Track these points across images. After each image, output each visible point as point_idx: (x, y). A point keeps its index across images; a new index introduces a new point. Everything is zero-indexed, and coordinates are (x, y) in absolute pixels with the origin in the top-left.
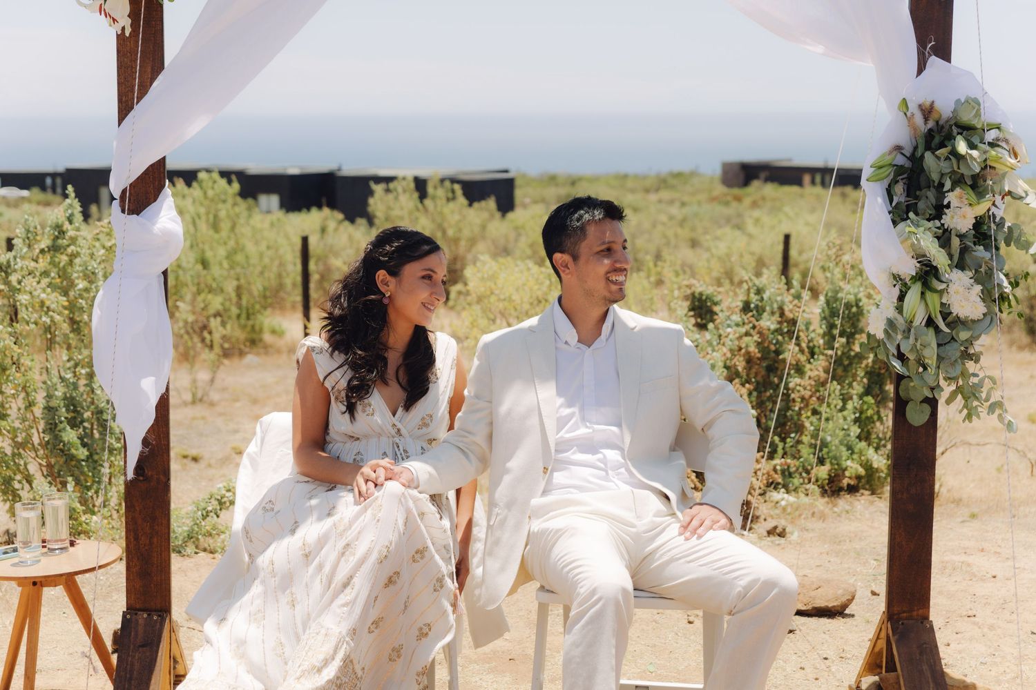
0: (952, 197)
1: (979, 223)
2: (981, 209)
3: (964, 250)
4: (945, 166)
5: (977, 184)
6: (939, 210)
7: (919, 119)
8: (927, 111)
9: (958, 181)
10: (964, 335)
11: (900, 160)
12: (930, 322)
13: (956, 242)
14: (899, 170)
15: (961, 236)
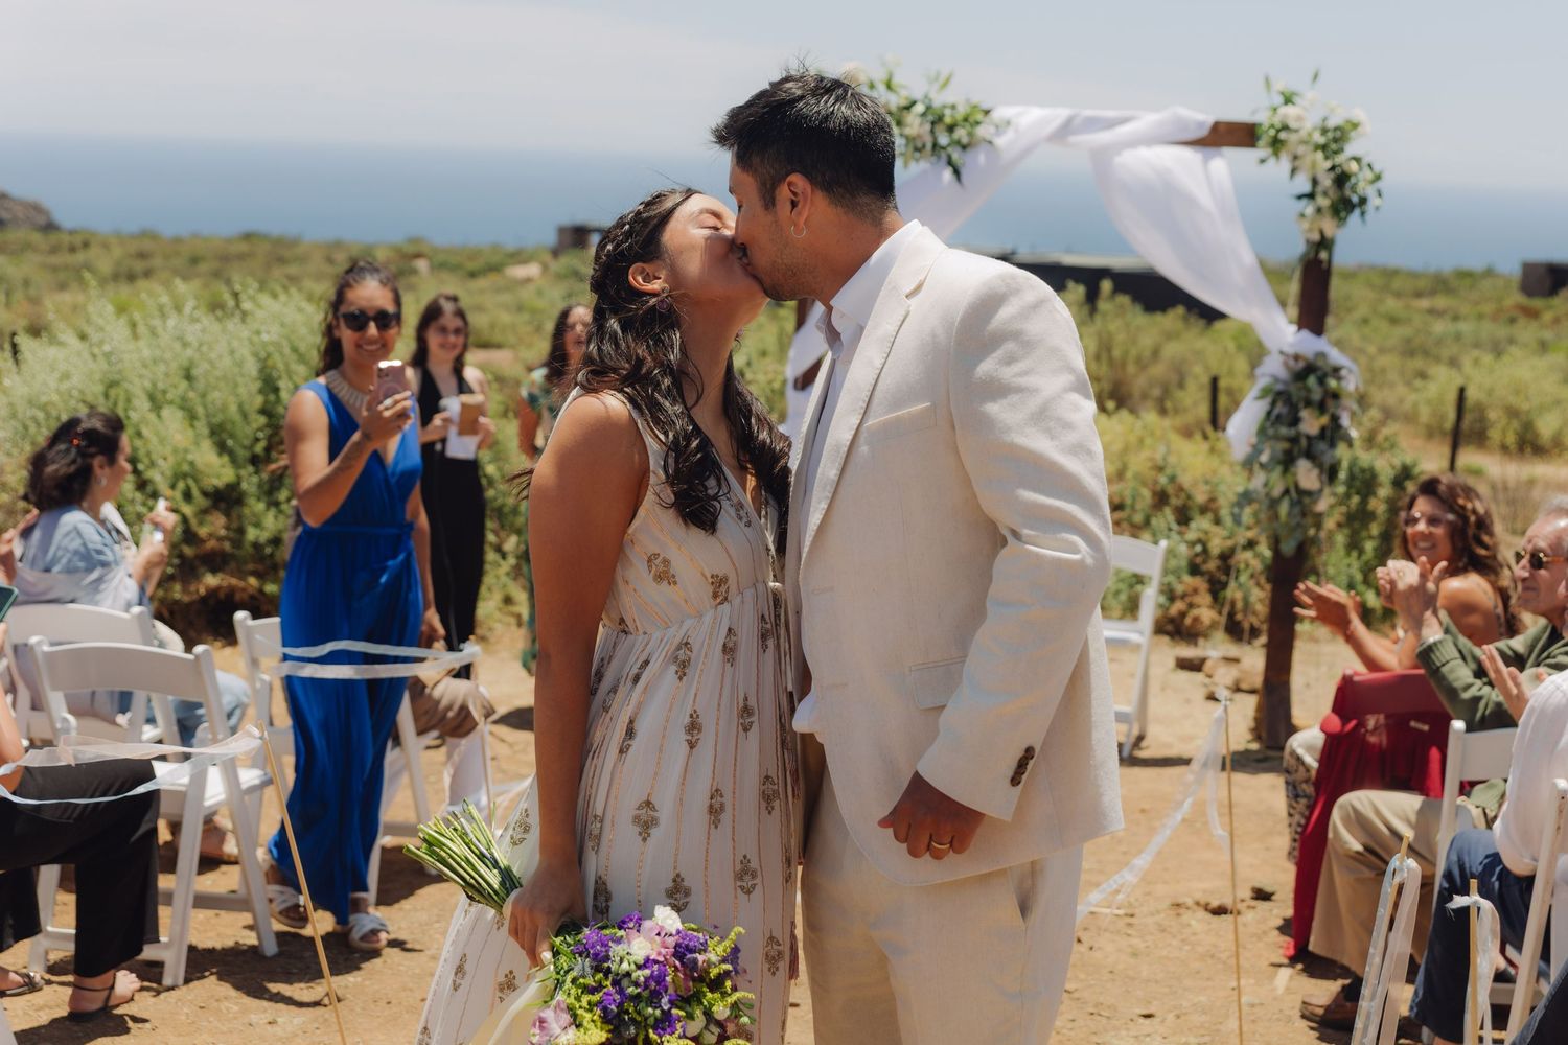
0: (1304, 414)
1: (1323, 430)
2: (1325, 420)
3: (1310, 445)
4: (1303, 394)
5: (1322, 407)
6: (1295, 421)
7: (1292, 362)
8: (1297, 358)
9: (1308, 403)
10: (1306, 500)
11: (1279, 387)
12: (1286, 492)
13: (1304, 442)
14: (1279, 394)
15: (1309, 438)
